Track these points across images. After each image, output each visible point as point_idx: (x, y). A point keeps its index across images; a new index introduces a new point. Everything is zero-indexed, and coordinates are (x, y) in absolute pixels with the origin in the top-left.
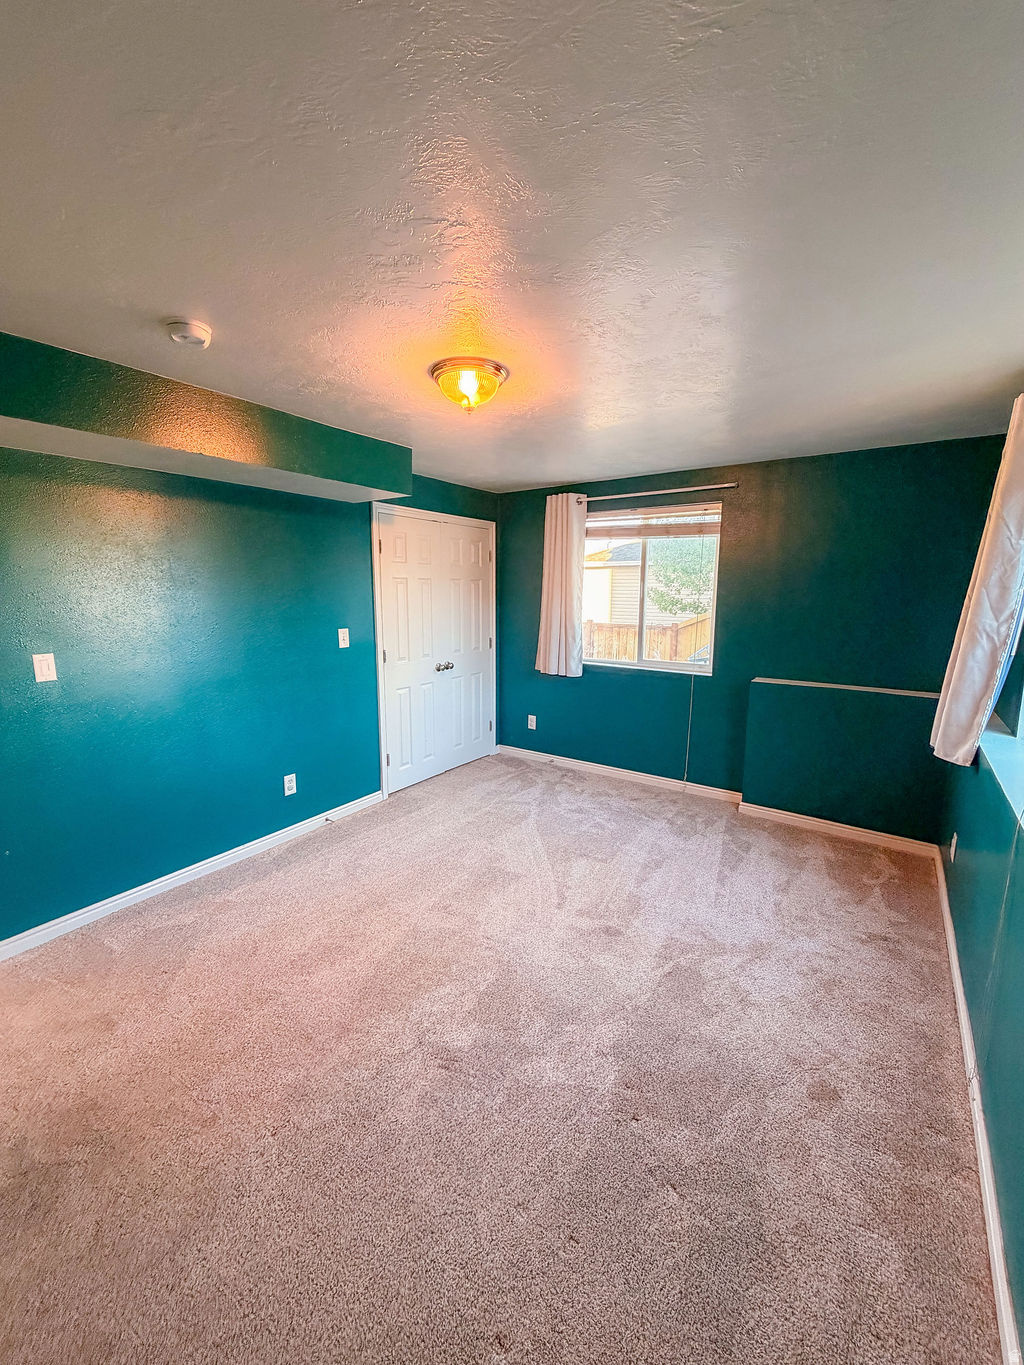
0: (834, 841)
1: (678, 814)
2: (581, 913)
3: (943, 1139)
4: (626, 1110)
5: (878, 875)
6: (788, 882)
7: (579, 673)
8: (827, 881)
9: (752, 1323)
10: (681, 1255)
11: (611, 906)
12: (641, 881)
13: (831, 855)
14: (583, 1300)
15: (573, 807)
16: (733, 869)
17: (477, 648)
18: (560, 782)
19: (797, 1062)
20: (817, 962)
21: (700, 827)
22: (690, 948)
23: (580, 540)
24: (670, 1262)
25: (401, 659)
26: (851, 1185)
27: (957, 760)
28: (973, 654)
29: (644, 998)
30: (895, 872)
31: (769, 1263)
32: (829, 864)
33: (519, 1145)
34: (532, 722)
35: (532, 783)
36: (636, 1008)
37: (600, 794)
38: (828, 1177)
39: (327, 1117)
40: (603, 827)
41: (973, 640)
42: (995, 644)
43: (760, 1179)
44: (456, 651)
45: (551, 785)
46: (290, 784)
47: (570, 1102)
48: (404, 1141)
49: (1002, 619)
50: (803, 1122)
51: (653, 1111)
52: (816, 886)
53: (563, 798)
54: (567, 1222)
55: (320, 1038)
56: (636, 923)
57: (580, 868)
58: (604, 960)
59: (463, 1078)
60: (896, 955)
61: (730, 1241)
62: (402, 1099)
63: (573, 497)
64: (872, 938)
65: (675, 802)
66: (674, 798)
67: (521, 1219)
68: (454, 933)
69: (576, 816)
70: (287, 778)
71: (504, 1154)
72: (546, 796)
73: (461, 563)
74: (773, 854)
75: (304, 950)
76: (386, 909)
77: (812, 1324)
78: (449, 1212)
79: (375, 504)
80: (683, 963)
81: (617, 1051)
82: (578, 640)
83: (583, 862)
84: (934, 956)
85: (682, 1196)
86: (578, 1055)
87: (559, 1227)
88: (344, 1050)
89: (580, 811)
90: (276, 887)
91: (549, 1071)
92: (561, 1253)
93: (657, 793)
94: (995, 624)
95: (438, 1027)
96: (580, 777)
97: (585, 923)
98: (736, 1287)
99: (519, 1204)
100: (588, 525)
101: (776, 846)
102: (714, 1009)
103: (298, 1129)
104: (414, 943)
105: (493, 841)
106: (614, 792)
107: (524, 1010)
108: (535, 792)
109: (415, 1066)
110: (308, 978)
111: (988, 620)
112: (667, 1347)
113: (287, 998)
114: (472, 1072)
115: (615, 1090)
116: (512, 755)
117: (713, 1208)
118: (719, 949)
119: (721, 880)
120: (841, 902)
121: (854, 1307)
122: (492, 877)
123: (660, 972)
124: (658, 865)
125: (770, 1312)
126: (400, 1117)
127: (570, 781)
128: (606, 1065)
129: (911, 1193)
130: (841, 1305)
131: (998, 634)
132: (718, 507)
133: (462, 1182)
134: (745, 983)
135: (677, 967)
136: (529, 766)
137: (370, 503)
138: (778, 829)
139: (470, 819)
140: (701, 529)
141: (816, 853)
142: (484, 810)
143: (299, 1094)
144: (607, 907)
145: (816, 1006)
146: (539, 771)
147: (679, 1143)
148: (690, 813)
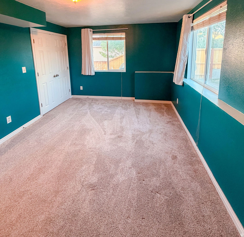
0: (154, 104)
1: (123, 104)
2: (111, 134)
3: (195, 158)
4: (141, 179)
5: (164, 109)
6: (150, 115)
7: (94, 74)
8: (156, 113)
9: (184, 215)
10: (165, 208)
11: (117, 130)
12: (121, 122)
13: (154, 107)
14: (152, 233)
15: (98, 108)
16: (139, 114)
17: (64, 70)
18: (92, 102)
19: (167, 153)
20: (162, 130)
21: (128, 107)
22: (137, 135)
23: (92, 41)
24: (164, 211)
25: (43, 75)
26: (186, 175)
27: (180, 84)
28: (181, 64)
29: (133, 150)
30: (166, 108)
31: (181, 199)
32: (155, 109)
33: (121, 201)
34: (81, 88)
35: (85, 104)
36: (133, 154)
37: (103, 103)
38: (182, 175)
39: (62, 223)
40: (107, 112)
41: (180, 61)
42: (184, 62)
43: (172, 182)
44: (58, 71)
45: (90, 104)
46: (9, 119)
47: (128, 183)
48: (90, 217)
49: (185, 57)
50: (173, 165)
51: (146, 177)
52: (155, 114)
53: (94, 106)
54: (140, 215)
55: (49, 199)
56: (124, 133)
57: (106, 123)
58: (121, 144)
59: (99, 190)
60: (173, 124)
61: (173, 199)
62: (84, 205)
63: (89, 29)
64: (168, 122)
65: (121, 102)
66: (120, 101)
67: (129, 221)
68: (80, 150)
69: (100, 110)
70: (7, 118)
71: (118, 206)
72: (90, 107)
73: (58, 46)
74: (145, 109)
75: (31, 172)
76: (56, 150)
77: (193, 208)
78: (111, 231)
79: (31, 28)
80: (138, 139)
81: (133, 165)
82: (93, 66)
83: (106, 121)
84: (179, 123)
85: (160, 194)
86: (125, 171)
87: (139, 217)
88: (59, 199)
89: (100, 109)
90: (11, 155)
91: (120, 178)
92: (142, 224)
93: (116, 101)
94: (184, 58)
95: (86, 179)
96: (97, 100)
97: (113, 136)
98: (178, 209)
99: (128, 217)
100: (93, 37)
101: (144, 107)
102: (148, 147)
103: (53, 233)
104: (69, 157)
105: (80, 122)
106: (106, 102)
107: (108, 164)
108: (87, 106)
109: (84, 194)
110: (36, 181)
111: (183, 57)
112: (172, 232)
113: (31, 191)
114: (101, 188)
115: (137, 176)
116: (77, 97)
117: (167, 193)
118: (143, 134)
119: (137, 118)
120: (160, 117)
121: (197, 200)
122: (84, 132)
123: (134, 143)
124: (123, 117)
125: (185, 210)
126: (86, 211)
127: (95, 102)
128: (132, 170)
129: (195, 171)
130: (195, 201)
131: (185, 60)
132: (124, 34)
133: (111, 220)
134: (151, 139)
135: (137, 140)
136: (82, 100)
137: (29, 28)
138: (143, 104)
139: (71, 117)
140: (121, 38)
141: (152, 107)
142: (75, 114)
143: (49, 221)
144: (116, 131)
145: (165, 140)
146: (85, 100)
147: (155, 182)
148: (125, 104)
